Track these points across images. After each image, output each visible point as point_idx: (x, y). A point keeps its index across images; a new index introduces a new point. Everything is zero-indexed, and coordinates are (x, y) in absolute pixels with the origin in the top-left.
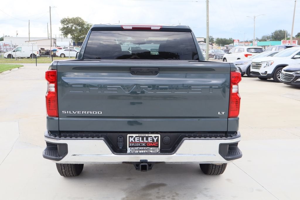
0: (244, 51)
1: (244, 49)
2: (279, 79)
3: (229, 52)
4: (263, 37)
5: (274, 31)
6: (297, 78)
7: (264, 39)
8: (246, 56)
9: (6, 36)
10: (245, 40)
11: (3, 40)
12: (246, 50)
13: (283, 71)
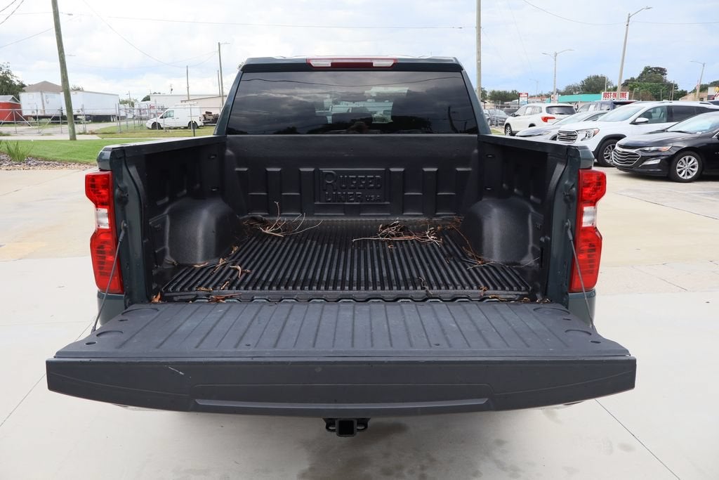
0: (541, 112)
1: (541, 108)
2: (608, 161)
3: (516, 113)
4: (568, 88)
5: (587, 78)
6: (645, 161)
7: (569, 91)
8: (545, 119)
9: (155, 93)
10: (538, 94)
11: (149, 100)
12: (544, 110)
13: (617, 148)
